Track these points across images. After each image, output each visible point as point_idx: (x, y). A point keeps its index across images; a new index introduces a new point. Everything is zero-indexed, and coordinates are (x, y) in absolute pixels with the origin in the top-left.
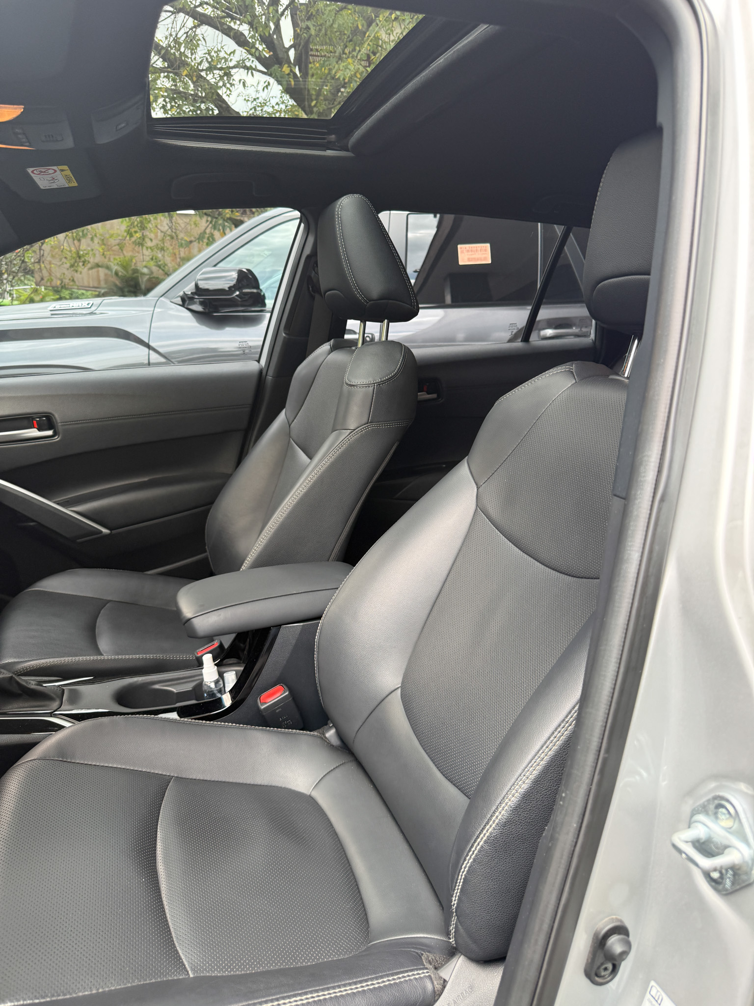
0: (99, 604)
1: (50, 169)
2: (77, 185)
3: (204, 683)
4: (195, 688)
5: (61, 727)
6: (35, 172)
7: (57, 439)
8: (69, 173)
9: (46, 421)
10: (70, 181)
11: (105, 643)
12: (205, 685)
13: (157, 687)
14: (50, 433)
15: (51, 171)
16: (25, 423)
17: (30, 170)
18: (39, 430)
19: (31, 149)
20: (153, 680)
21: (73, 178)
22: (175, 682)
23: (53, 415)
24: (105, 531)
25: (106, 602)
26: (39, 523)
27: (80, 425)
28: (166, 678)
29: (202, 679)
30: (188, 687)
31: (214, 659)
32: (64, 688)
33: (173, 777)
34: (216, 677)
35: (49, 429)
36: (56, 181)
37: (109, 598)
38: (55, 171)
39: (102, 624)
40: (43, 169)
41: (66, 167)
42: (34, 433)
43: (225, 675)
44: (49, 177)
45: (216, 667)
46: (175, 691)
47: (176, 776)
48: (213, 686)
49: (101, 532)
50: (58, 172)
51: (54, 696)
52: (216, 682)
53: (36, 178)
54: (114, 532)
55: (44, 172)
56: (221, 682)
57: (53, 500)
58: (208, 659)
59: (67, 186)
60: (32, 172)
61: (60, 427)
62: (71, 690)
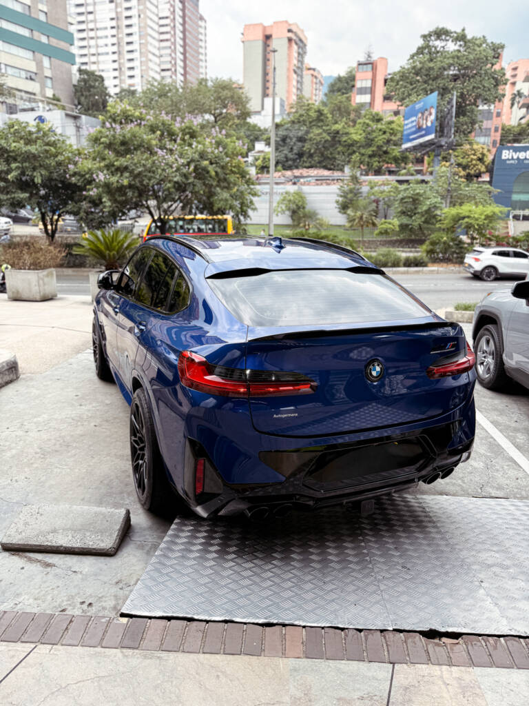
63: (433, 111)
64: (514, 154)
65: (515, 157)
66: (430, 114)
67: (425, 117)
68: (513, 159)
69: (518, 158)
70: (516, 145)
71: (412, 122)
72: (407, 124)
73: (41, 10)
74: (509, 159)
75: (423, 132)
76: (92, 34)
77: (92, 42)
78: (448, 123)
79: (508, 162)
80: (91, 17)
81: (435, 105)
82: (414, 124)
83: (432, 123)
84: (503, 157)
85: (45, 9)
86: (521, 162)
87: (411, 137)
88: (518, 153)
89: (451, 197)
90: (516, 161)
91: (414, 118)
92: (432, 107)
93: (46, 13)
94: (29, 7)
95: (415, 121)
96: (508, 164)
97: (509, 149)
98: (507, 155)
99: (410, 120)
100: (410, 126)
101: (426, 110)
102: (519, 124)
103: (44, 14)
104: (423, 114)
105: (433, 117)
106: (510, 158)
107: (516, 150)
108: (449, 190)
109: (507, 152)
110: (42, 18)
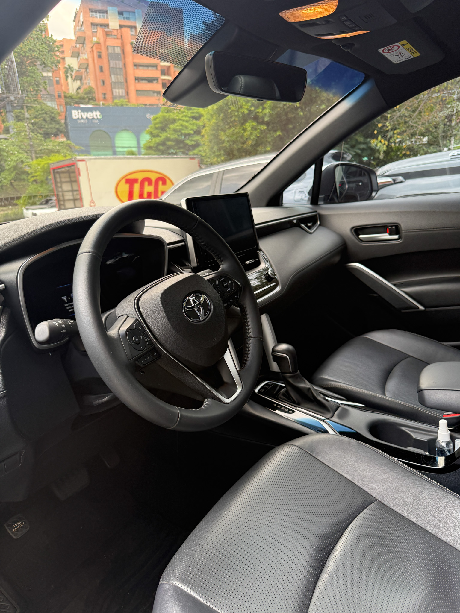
0: (402, 356)
1: (394, 46)
2: (420, 55)
3: (437, 440)
4: (429, 441)
5: (326, 432)
6: (385, 51)
7: (399, 241)
8: (409, 45)
9: (395, 229)
10: (413, 53)
11: (392, 385)
12: (438, 442)
13: (404, 428)
14: (396, 237)
15: (396, 48)
16: (382, 230)
17: (381, 51)
18: (390, 234)
19: (368, 31)
20: (401, 423)
21: (414, 49)
22: (417, 431)
23: (400, 225)
24: (421, 308)
25: (407, 356)
26: (379, 296)
27: (416, 233)
28: (410, 425)
29: (437, 438)
30: (425, 438)
31: (449, 425)
32: (341, 406)
33: (377, 500)
34: (448, 439)
35: (396, 234)
36: (403, 55)
37: (411, 354)
38: (399, 47)
39: (397, 371)
40: (389, 47)
41: (405, 42)
42: (386, 236)
43: (456, 441)
44: (396, 53)
45: (449, 432)
46: (414, 437)
47: (380, 500)
48: (444, 445)
49: (418, 308)
50: (401, 47)
51: (330, 409)
52: (448, 444)
53: (387, 55)
54: (427, 309)
55: (391, 50)
56: (451, 445)
57: (392, 281)
58: (443, 423)
59: (412, 57)
60: (383, 51)
61: (403, 233)
62: (343, 409)
64: (82, 113)
65: (84, 117)
68: (82, 118)
69: (87, 118)
70: (82, 106)
74: (78, 118)
78: (13, 80)
79: (79, 121)
84: (74, 117)
86: (91, 121)
88: (86, 113)
89: (36, 152)
90: (86, 121)
96: (80, 123)
97: (77, 109)
98: (76, 114)
102: (78, 93)
106: (80, 117)
107: (84, 110)
108: (31, 145)
109: (76, 111)
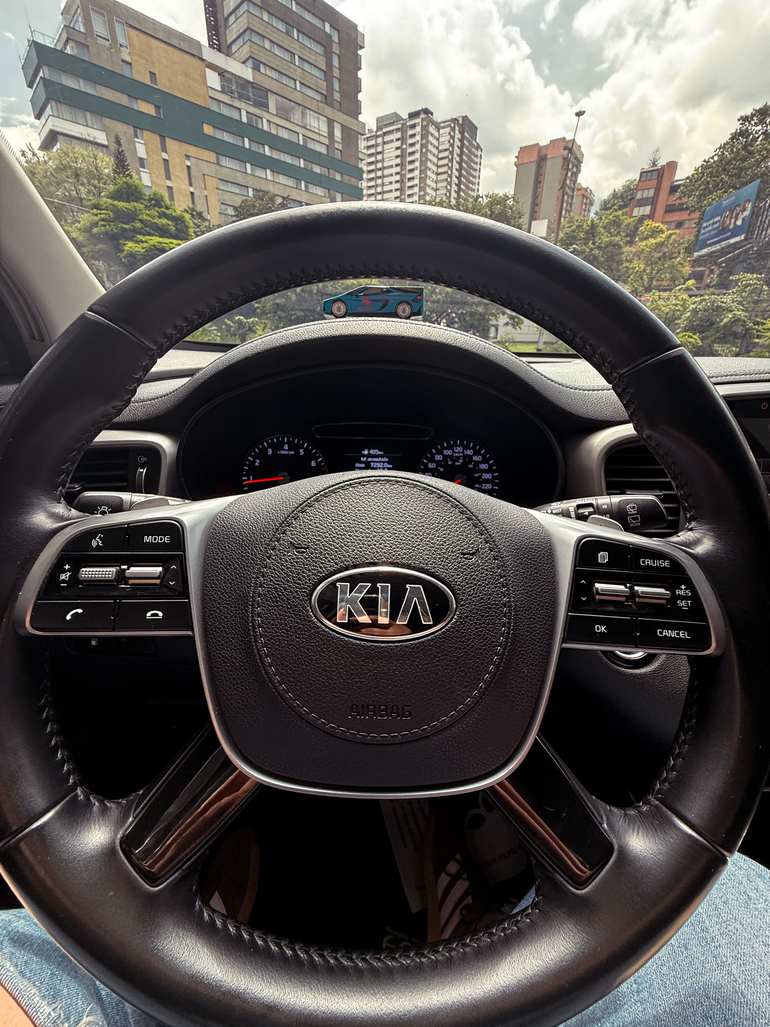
63: (749, 206)
66: (744, 210)
67: (734, 216)
71: (716, 223)
72: (706, 227)
73: (336, 149)
75: (729, 234)
76: (379, 173)
77: (379, 181)
80: (379, 157)
81: (753, 198)
82: (716, 225)
83: (743, 220)
85: (340, 148)
87: (709, 242)
91: (718, 218)
92: (749, 201)
93: (341, 151)
94: (327, 146)
95: (719, 221)
99: (711, 222)
100: (710, 228)
101: (739, 205)
103: (339, 152)
104: (732, 212)
105: (746, 213)
110: (338, 155)
